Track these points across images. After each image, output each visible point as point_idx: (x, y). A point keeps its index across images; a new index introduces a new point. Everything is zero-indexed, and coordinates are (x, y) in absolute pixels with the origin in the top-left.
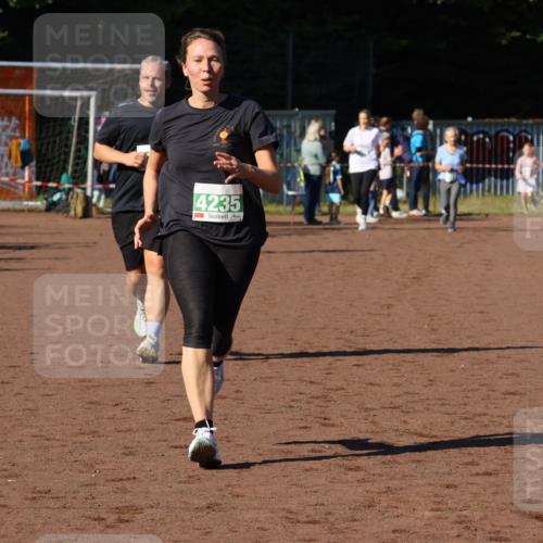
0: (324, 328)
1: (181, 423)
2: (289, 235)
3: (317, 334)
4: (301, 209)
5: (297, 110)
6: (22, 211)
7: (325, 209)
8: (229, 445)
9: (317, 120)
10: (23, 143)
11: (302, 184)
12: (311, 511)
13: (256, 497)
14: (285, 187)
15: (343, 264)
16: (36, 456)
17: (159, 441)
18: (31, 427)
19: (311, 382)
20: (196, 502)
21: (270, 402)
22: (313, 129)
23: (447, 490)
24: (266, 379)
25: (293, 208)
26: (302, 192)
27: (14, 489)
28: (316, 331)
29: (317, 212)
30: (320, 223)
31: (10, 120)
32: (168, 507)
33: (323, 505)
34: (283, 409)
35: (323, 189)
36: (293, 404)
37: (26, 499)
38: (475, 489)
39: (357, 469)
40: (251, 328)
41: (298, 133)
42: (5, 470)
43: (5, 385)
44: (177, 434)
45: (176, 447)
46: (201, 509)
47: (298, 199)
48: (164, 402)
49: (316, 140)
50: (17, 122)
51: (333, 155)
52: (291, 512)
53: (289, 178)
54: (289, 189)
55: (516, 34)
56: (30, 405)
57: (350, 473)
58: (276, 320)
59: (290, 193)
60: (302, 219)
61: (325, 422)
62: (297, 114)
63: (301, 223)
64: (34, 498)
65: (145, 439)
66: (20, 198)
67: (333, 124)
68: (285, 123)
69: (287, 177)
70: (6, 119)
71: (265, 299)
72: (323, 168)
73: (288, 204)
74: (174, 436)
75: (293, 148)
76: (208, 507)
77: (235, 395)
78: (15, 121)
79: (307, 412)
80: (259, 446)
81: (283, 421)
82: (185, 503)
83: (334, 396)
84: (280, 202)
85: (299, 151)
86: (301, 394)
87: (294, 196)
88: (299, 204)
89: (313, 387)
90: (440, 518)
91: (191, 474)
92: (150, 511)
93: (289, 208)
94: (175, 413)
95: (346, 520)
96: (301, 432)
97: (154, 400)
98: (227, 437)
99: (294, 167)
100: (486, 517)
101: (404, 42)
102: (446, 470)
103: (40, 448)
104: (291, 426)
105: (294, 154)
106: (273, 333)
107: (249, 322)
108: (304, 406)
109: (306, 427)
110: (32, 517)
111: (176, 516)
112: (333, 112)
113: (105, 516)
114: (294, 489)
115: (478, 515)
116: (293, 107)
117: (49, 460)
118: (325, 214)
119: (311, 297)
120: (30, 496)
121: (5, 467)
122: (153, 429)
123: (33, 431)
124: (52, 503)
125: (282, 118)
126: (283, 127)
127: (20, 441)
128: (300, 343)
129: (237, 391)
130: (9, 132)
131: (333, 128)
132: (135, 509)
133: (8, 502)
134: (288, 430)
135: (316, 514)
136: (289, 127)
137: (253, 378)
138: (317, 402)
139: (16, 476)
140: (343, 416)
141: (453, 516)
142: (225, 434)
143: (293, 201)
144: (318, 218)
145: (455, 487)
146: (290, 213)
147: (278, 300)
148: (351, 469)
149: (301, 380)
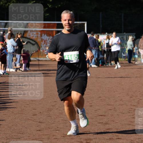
0: (136, 91)
1: (100, 117)
2: (125, 66)
3: (134, 93)
4: (127, 59)
5: (125, 33)
7: (133, 59)
8: (113, 122)
9: (130, 36)
11: (127, 53)
12: (137, 140)
13: (122, 136)
14: (122, 54)
15: (139, 74)
16: (63, 125)
17: (95, 121)
18: (61, 117)
19: (134, 106)
20: (106, 138)
21: (123, 111)
24: (122, 105)
25: (125, 59)
26: (127, 55)
27: (59, 134)
28: (134, 92)
29: (131, 60)
30: (132, 63)
31: (50, 37)
32: (99, 139)
33: (140, 138)
34: (127, 113)
35: (133, 54)
36: (130, 111)
37: (62, 136)
40: (117, 91)
41: (125, 39)
42: (56, 129)
43: (54, 107)
44: (100, 120)
45: (100, 123)
46: (108, 140)
47: (126, 57)
48: (95, 111)
49: (131, 41)
50: (52, 37)
52: (132, 140)
53: (124, 51)
54: (124, 54)
56: (61, 112)
58: (123, 89)
59: (124, 55)
62: (125, 34)
63: (127, 63)
64: (64, 136)
65: (92, 121)
67: (135, 37)
68: (122, 37)
69: (123, 51)
70: (49, 37)
71: (119, 83)
72: (133, 48)
73: (123, 58)
74: (99, 120)
75: (124, 43)
76: (110, 139)
77: (114, 109)
78: (51, 37)
79: (133, 114)
80: (122, 123)
81: (127, 116)
82: (104, 138)
85: (126, 44)
86: (132, 109)
87: (125, 56)
88: (126, 58)
91: (104, 130)
92: (94, 140)
93: (124, 59)
94: (98, 114)
96: (132, 119)
97: (92, 110)
98: (113, 120)
99: (125, 48)
103: (64, 123)
104: (130, 117)
105: (124, 45)
106: (123, 92)
107: (116, 89)
108: (133, 112)
109: (134, 118)
110: (64, 141)
111: (101, 141)
112: (135, 34)
113: (83, 141)
116: (124, 33)
117: (67, 126)
118: (134, 61)
119: (132, 83)
120: (63, 136)
121: (55, 128)
122: (93, 118)
123: (63, 119)
125: (121, 35)
126: (122, 38)
127: (59, 121)
128: (130, 95)
129: (115, 108)
130: (50, 40)
131: (135, 38)
132: (91, 140)
133: (57, 137)
134: (129, 118)
135: (139, 141)
136: (123, 38)
137: (118, 104)
139: (59, 130)
142: (112, 120)
143: (125, 57)
144: (132, 62)
146: (124, 61)
147: (123, 84)
149: (131, 105)
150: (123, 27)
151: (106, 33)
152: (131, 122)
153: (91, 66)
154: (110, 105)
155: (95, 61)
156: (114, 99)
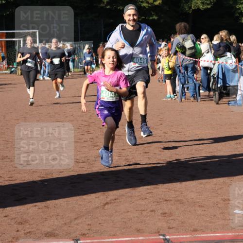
6: (3, 74)
10: (2, 54)
12: (83, 159)
14: (79, 64)
16: (4, 146)
22: (87, 46)
23: (122, 151)
33: (87, 157)
34: (77, 129)
36: (80, 128)
38: (130, 150)
39: (97, 146)
41: (82, 48)
51: (93, 54)
52: (77, 160)
54: (81, 64)
55: (143, 17)
56: (3, 131)
57: (95, 147)
60: (83, 73)
61: (89, 132)
62: (82, 43)
64: (3, 159)
66: (3, 70)
67: (92, 45)
69: (80, 61)
73: (80, 68)
75: (81, 52)
83: (91, 125)
84: (78, 68)
86: (82, 125)
87: (82, 66)
89: (85, 122)
90: (120, 159)
95: (93, 161)
96: (81, 136)
100: (133, 158)
101: (112, 21)
102: (122, 145)
103: (5, 144)
104: (78, 134)
105: (82, 54)
108: (83, 128)
110: (2, 164)
112: (92, 42)
114: (79, 153)
115: (131, 157)
116: (81, 41)
117: (7, 147)
120: (1, 158)
123: (4, 139)
124: (8, 160)
125: (78, 44)
135: (85, 160)
136: (80, 46)
138: (86, 127)
140: (94, 131)
141: (124, 158)
145: (125, 150)
148: (95, 146)
149: (82, 120)
150: (79, 34)
151: (62, 42)
152: (80, 139)
153: (44, 79)
154: (59, 122)
155: (48, 73)
156: (65, 115)
